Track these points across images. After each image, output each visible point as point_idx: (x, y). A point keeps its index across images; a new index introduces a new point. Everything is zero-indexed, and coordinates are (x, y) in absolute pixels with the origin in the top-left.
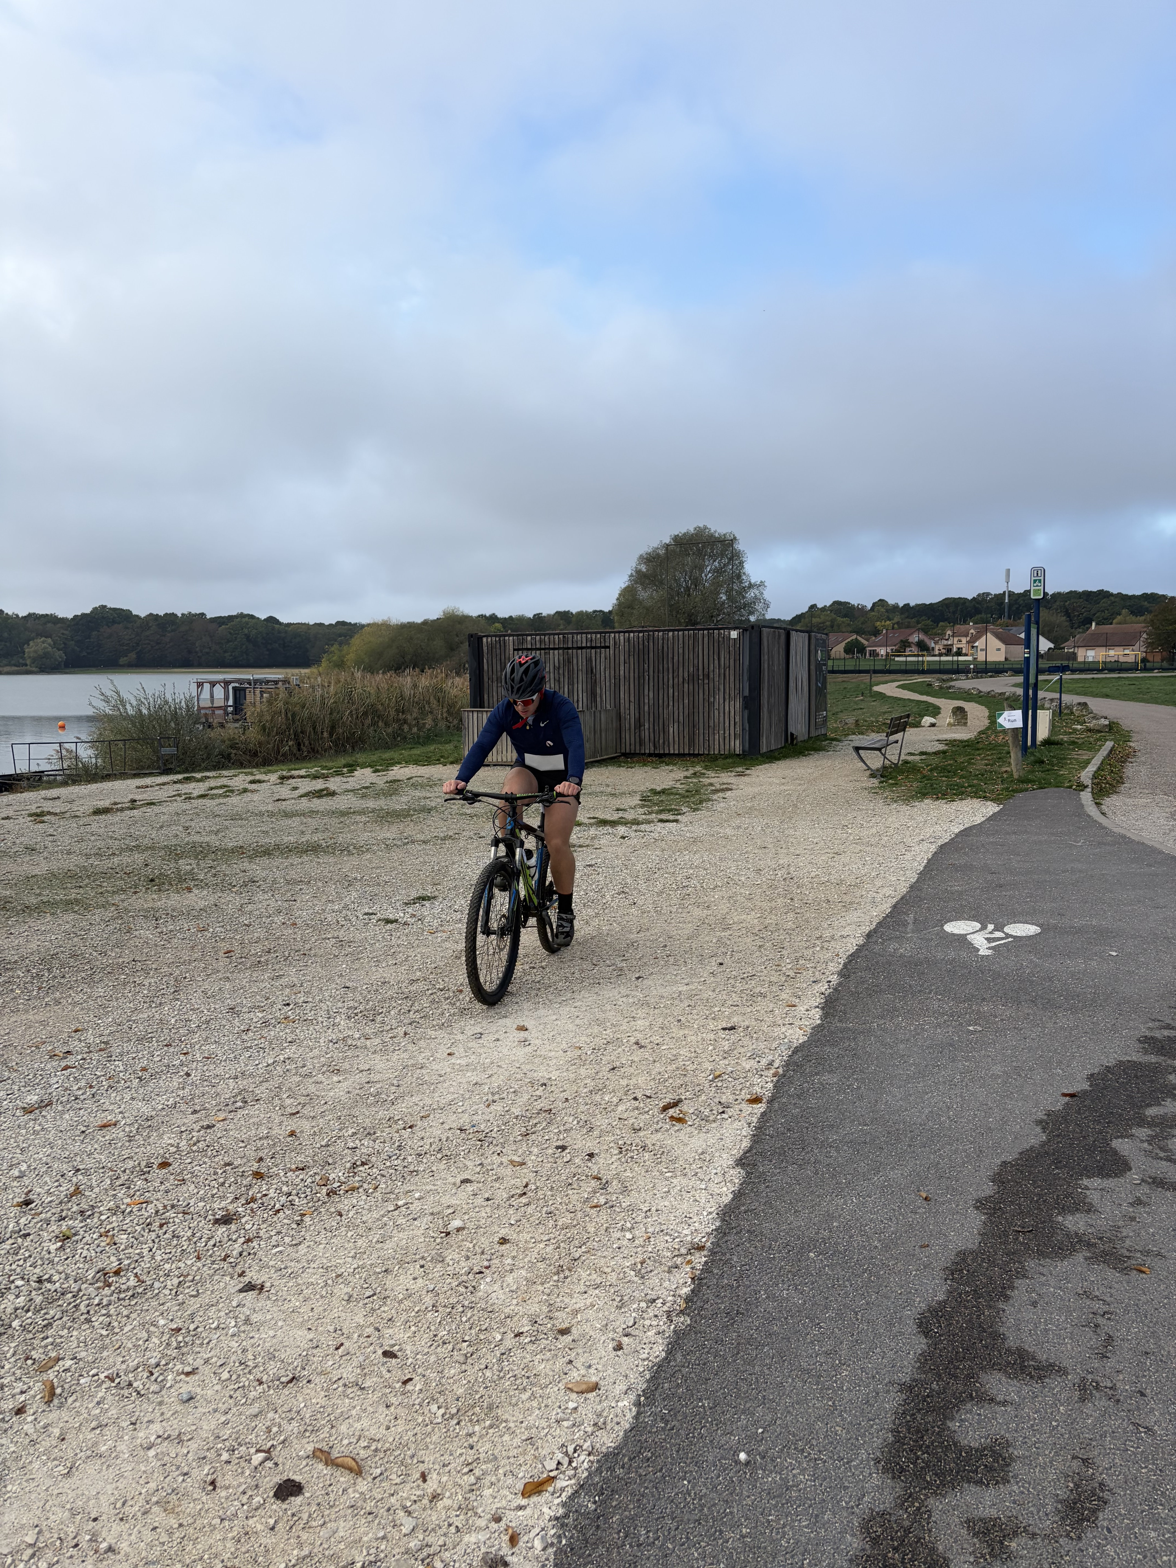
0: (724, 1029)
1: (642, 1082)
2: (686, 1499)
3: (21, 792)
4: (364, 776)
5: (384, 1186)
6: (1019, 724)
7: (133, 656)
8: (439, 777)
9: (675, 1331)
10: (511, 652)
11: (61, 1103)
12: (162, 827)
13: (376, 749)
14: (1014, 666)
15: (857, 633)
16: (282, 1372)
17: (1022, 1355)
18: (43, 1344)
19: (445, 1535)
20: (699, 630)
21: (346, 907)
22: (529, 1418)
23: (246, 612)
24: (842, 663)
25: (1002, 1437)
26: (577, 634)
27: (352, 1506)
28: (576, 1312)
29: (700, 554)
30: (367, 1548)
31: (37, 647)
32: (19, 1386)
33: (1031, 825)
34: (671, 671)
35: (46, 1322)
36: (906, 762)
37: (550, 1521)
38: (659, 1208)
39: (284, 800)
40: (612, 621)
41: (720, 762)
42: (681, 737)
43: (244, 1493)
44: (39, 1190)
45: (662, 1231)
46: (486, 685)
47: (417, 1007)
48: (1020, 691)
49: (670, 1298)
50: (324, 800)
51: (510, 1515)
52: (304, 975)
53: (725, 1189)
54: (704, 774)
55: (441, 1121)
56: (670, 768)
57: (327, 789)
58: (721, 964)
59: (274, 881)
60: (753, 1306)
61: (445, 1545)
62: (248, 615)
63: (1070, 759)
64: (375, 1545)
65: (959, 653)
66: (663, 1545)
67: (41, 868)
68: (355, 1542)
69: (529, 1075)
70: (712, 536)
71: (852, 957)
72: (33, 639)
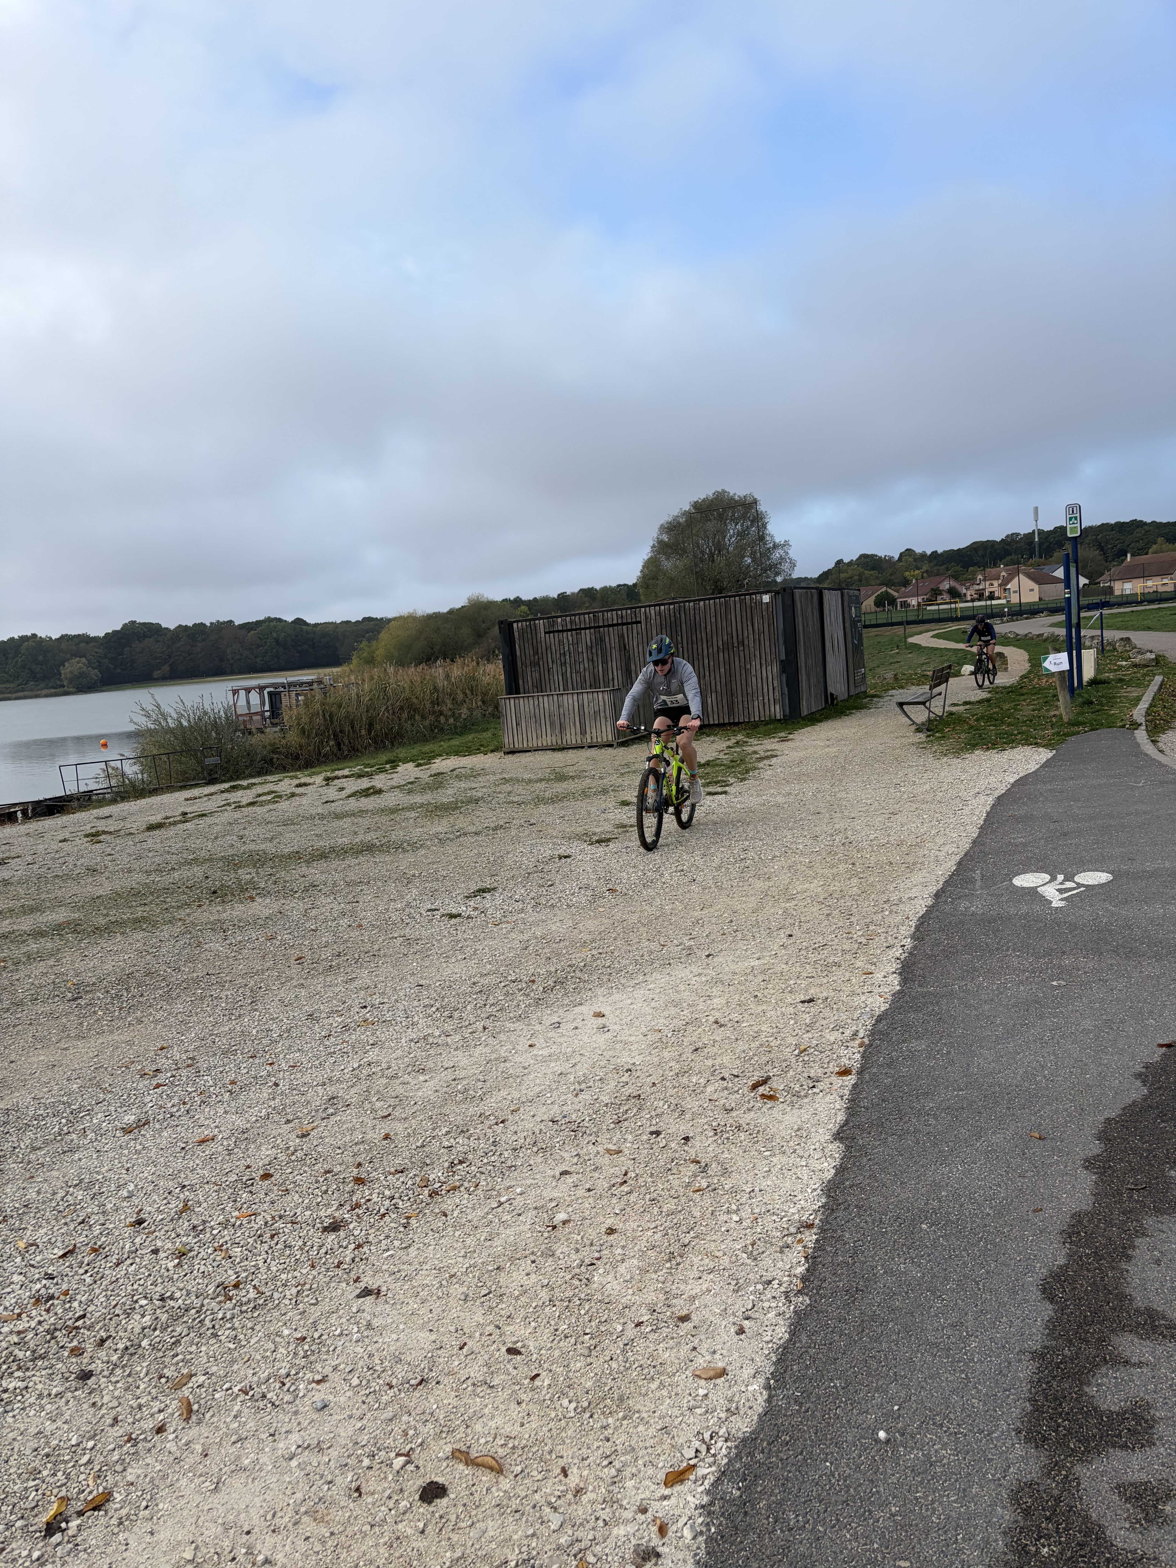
0: (803, 1002)
1: (729, 1062)
2: (830, 1481)
3: (73, 813)
4: (407, 771)
5: (484, 1183)
6: (1066, 666)
7: (166, 668)
8: (482, 767)
9: (795, 1312)
10: (543, 635)
11: (158, 1121)
12: (216, 838)
13: (415, 743)
14: (1049, 606)
15: (887, 585)
16: (411, 1374)
17: (1151, 1314)
18: (174, 1361)
19: (593, 1529)
20: (730, 597)
21: (408, 905)
22: (661, 1407)
23: (273, 616)
24: (873, 616)
25: (1142, 1399)
26: (607, 611)
27: (498, 1505)
28: (693, 1299)
29: (721, 518)
30: (518, 1546)
31: (72, 667)
32: (156, 1405)
33: (1087, 769)
34: (705, 641)
35: (174, 1339)
36: (951, 714)
37: (696, 1509)
38: (762, 1188)
39: (333, 802)
40: (638, 594)
41: (762, 729)
42: (720, 707)
43: (390, 1498)
44: (149, 1209)
45: (769, 1211)
46: (520, 670)
47: (491, 1000)
48: (1062, 632)
49: (786, 1279)
50: (372, 798)
51: (655, 1506)
52: (376, 976)
53: (826, 1164)
54: (747, 742)
55: (532, 1113)
56: (712, 738)
57: (373, 787)
58: (791, 936)
59: (335, 884)
60: (872, 1282)
61: (595, 1539)
62: (276, 619)
63: (1120, 697)
64: (525, 1542)
65: (992, 597)
66: (813, 1528)
67: (104, 887)
68: (505, 1540)
69: (613, 1061)
70: (732, 499)
71: (923, 920)
72: (68, 660)
